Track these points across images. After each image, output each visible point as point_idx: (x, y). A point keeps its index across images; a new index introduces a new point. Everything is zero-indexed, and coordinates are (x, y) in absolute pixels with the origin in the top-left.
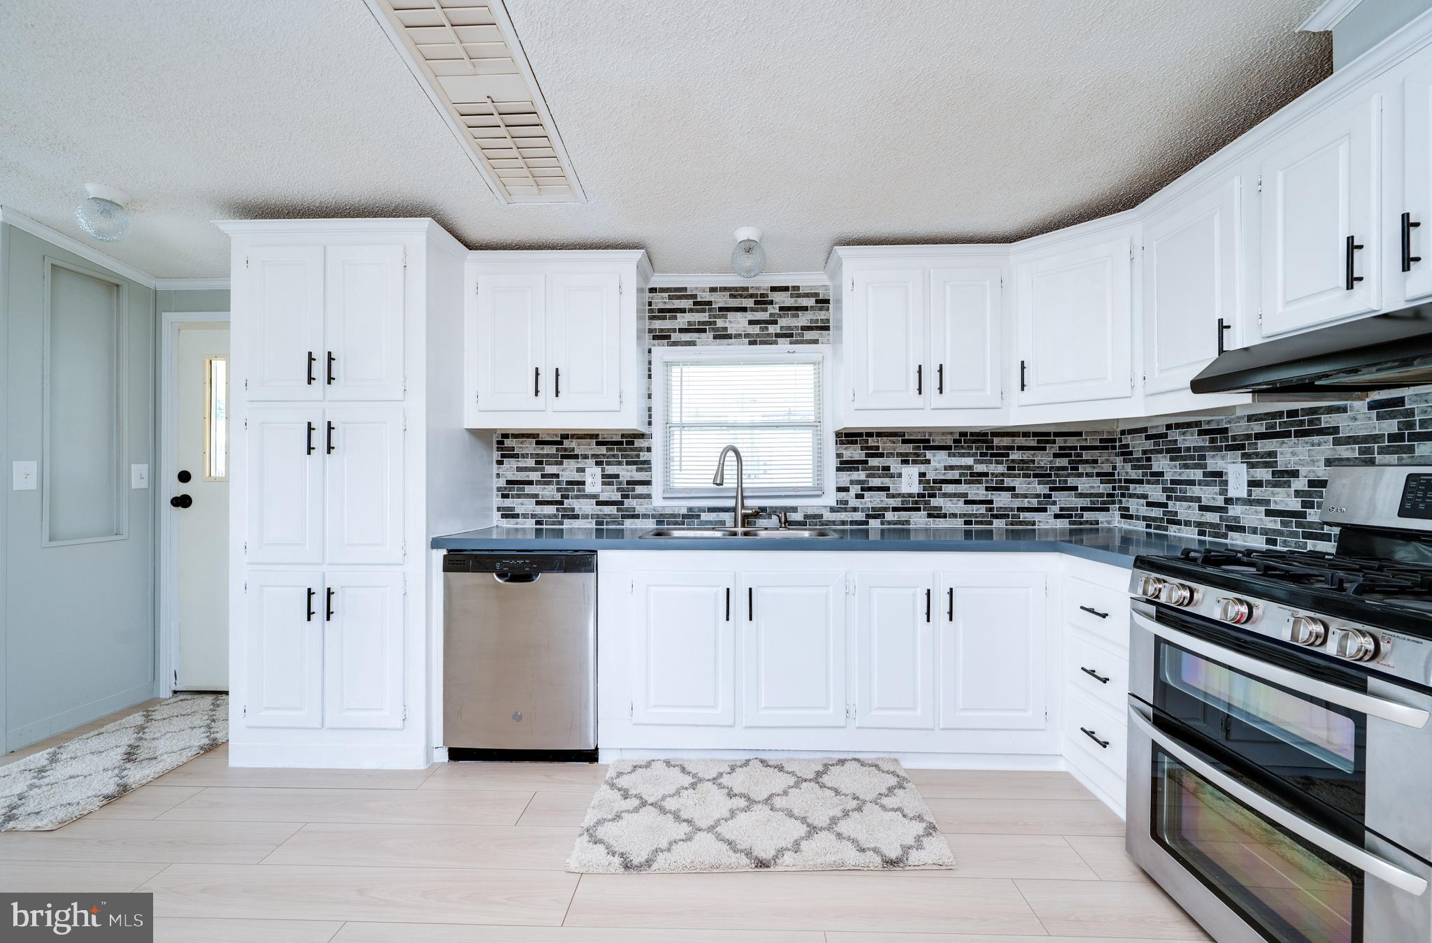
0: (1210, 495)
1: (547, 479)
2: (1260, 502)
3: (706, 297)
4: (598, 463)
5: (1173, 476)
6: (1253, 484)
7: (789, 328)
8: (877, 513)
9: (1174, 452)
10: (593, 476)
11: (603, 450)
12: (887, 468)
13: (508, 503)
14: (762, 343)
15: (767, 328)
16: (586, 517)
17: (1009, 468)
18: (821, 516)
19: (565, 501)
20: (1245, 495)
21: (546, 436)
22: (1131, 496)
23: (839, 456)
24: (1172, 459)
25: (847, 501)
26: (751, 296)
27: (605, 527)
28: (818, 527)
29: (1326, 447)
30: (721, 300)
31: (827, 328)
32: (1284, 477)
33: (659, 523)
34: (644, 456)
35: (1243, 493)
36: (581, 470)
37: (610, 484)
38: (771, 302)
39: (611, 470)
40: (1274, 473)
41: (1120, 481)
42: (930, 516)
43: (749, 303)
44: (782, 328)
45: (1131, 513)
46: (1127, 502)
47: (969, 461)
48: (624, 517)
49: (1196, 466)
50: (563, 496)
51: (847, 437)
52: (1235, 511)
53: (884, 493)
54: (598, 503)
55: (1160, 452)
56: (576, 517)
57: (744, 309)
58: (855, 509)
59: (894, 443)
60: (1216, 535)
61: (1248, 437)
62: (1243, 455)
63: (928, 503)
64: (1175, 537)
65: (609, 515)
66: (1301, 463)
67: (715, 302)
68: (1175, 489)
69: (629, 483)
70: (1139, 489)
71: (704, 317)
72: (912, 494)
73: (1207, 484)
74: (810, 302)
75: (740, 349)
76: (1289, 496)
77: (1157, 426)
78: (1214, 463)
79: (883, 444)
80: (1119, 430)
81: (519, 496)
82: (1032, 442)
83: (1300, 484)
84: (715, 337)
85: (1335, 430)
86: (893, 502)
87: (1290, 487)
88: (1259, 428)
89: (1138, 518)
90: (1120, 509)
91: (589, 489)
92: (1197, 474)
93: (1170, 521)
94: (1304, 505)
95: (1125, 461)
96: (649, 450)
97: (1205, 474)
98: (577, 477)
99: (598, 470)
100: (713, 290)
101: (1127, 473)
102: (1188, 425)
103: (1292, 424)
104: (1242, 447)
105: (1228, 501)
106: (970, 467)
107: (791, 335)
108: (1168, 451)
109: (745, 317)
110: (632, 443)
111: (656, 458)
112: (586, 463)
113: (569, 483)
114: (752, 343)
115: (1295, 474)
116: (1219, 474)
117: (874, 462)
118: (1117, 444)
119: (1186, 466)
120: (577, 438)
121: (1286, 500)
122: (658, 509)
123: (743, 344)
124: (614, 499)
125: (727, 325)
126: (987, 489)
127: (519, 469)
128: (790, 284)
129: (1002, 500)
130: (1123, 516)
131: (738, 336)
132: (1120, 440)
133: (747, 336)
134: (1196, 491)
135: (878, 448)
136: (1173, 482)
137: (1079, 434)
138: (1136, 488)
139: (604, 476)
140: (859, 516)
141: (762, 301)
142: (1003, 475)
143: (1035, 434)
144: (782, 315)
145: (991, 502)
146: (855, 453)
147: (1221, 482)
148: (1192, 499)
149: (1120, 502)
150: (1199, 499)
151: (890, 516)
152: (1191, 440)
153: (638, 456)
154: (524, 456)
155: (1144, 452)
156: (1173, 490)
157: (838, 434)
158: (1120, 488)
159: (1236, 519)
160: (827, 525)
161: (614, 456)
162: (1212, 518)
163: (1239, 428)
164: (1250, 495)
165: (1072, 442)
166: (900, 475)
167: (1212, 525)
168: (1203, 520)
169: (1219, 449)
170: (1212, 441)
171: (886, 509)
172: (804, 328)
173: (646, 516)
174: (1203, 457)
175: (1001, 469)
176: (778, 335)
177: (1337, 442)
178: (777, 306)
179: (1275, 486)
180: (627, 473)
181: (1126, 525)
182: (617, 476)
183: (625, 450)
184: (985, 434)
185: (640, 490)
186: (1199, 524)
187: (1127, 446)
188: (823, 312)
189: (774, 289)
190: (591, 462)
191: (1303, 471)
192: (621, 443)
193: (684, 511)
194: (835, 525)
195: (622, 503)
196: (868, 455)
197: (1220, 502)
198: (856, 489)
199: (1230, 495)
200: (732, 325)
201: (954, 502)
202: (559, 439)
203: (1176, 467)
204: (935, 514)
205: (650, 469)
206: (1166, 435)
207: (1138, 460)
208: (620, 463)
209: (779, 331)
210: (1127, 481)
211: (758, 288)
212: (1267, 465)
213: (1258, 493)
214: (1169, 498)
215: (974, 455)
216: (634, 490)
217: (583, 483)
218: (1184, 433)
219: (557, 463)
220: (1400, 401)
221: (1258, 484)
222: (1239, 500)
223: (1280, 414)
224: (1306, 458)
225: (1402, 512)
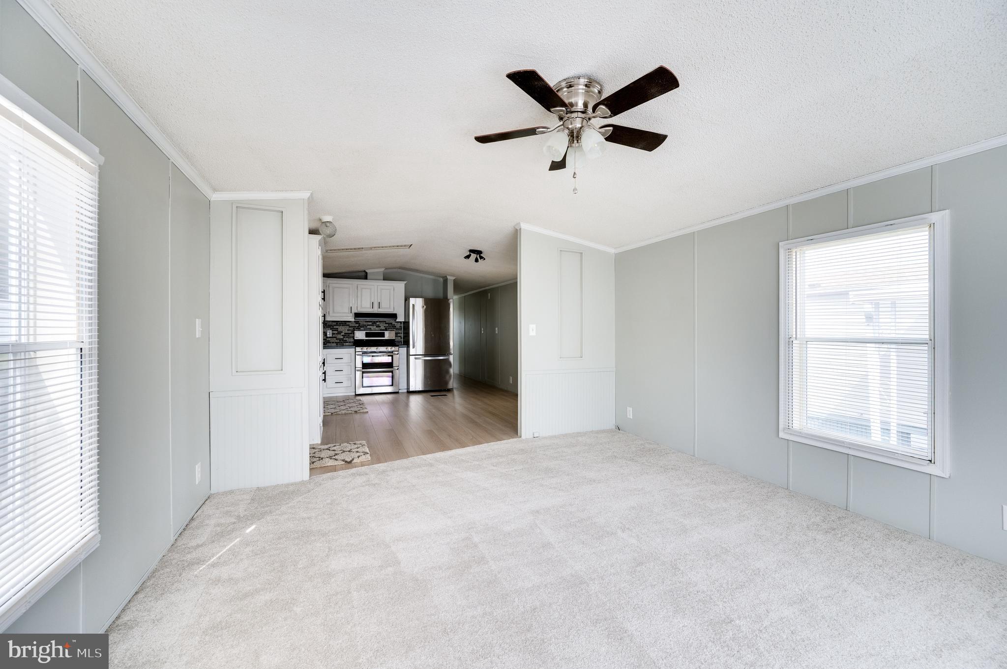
29: (348, 328)
32: (339, 333)
35: (331, 335)
40: (337, 332)
61: (332, 325)
62: (331, 329)
76: (341, 336)
83: (343, 334)
85: (349, 325)
88: (335, 324)
94: (344, 337)
103: (341, 323)
105: (328, 337)
115: (342, 332)
116: (325, 332)
159: (329, 341)
163: (330, 324)
212: (336, 330)
213: (334, 336)
220: (359, 322)
221: (334, 334)
222: (330, 337)
223: (339, 321)
224: (344, 329)
225: (366, 337)
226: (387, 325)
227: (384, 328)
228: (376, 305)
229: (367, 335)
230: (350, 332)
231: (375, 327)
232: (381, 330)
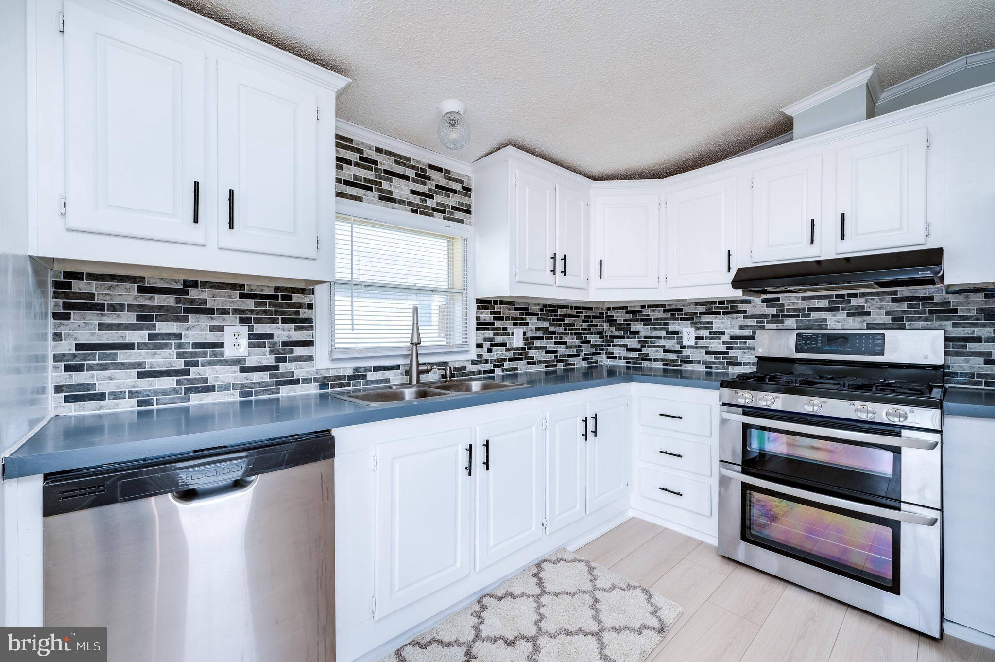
0: (671, 344)
1: (157, 342)
2: (702, 347)
3: (373, 155)
4: (242, 321)
5: (646, 334)
6: (697, 338)
7: (443, 205)
8: (499, 364)
9: (647, 321)
10: (237, 336)
11: (250, 304)
12: (505, 329)
13: (79, 378)
14: (422, 213)
15: (426, 201)
16: (225, 388)
17: (565, 329)
18: (465, 368)
19: (192, 370)
20: (693, 344)
21: (158, 281)
22: (615, 346)
23: (478, 318)
24: (645, 325)
25: (482, 355)
26: (413, 167)
27: (253, 398)
28: (463, 378)
29: (740, 320)
30: (386, 163)
31: (469, 212)
32: (716, 334)
33: (322, 387)
34: (304, 313)
35: (692, 342)
36: (221, 329)
37: (262, 345)
38: (429, 178)
39: (261, 329)
40: (710, 333)
41: (607, 337)
42: (528, 363)
43: (411, 173)
44: (437, 203)
45: (615, 355)
46: (610, 349)
47: (546, 324)
48: (279, 384)
49: (662, 329)
50: (187, 364)
51: (483, 304)
52: (685, 352)
53: (503, 348)
54: (243, 370)
55: (638, 320)
56: (212, 389)
57: (407, 178)
58: (487, 361)
59: (509, 309)
60: (675, 366)
61: (695, 314)
62: (692, 323)
63: (527, 354)
64: (647, 367)
65: (259, 383)
66: (726, 327)
67: (381, 163)
68: (646, 341)
69: (285, 344)
70: (621, 342)
71: (370, 175)
72: (519, 348)
73: (669, 338)
74: (458, 187)
75: (402, 214)
76: (719, 344)
77: (635, 306)
78: (673, 327)
79: (503, 310)
80: (606, 307)
81: (104, 367)
82: (573, 312)
83: (726, 338)
84: (381, 198)
85: (745, 312)
86: (508, 355)
87: (720, 339)
88: (703, 309)
89: (620, 358)
90: (606, 353)
91: (229, 352)
92: (663, 333)
93: (642, 359)
94: (728, 348)
95: (610, 325)
96: (310, 306)
97: (667, 333)
98: (212, 338)
99: (244, 329)
100: (379, 150)
101: (612, 332)
102: (657, 306)
103: (721, 308)
104: (692, 319)
105: (683, 347)
106: (547, 328)
107: (444, 212)
108: (642, 320)
109: (408, 186)
110: (291, 298)
111: (319, 316)
112: (224, 320)
113: (197, 345)
114: (414, 211)
115: (723, 333)
116: (677, 333)
117: (498, 324)
118: (605, 315)
119: (655, 329)
120: (211, 287)
121: (718, 346)
122: (321, 372)
123: (406, 211)
124: (266, 363)
125: (392, 189)
126: (556, 343)
127: (102, 327)
128: (444, 167)
129: (562, 350)
130: (608, 357)
131: (401, 202)
132: (607, 313)
133: (409, 203)
134: (662, 342)
135: (500, 313)
136: (645, 337)
137: (591, 309)
138: (619, 341)
139: (250, 336)
140: (489, 366)
141: (422, 176)
142: (562, 333)
143: (576, 308)
144: (437, 192)
145: (556, 352)
146: (486, 316)
147: (678, 338)
148: (659, 347)
149: (607, 349)
150: (664, 347)
151: (507, 365)
152: (659, 314)
153: (297, 313)
154: (113, 308)
155: (625, 320)
156: (646, 342)
157: (477, 301)
158: (607, 341)
159: (687, 356)
160: (469, 375)
161: (265, 312)
162: (673, 356)
163: (691, 309)
164: (696, 344)
165: (589, 313)
166: (512, 334)
167: (672, 360)
168: (666, 357)
169: (677, 320)
170: (672, 315)
171: (504, 360)
172: (454, 208)
173: (307, 381)
174: (667, 324)
175: (560, 330)
176: (434, 209)
177: (746, 317)
178: (434, 183)
179: (711, 339)
180: (282, 332)
181: (611, 362)
182: (270, 336)
183: (280, 305)
184: (553, 306)
185: (299, 351)
186: (663, 360)
187: (613, 317)
188: (467, 198)
189: (431, 167)
190: (233, 318)
191: (727, 331)
192: (275, 297)
193: (350, 372)
194: (474, 375)
195: (276, 368)
196: (495, 318)
197: (677, 347)
198: (487, 345)
199: (684, 344)
200: (396, 190)
201: (540, 353)
202: (181, 287)
203: (648, 329)
204: (531, 362)
205: (311, 328)
206: (641, 311)
207: (620, 325)
208: (273, 321)
209: (435, 206)
210: (611, 337)
211: (418, 162)
212: (706, 328)
213: (701, 343)
214: (642, 346)
215: (549, 320)
216: (292, 352)
217: (221, 345)
218: (654, 311)
219: (177, 319)
220: (778, 300)
221: (702, 338)
222: (689, 347)
223: (715, 303)
224: (729, 325)
225: (797, 351)
226: (904, 306)
227: (888, 319)
228: (828, 230)
229: (803, 343)
230: (747, 332)
231: (842, 315)
232: (869, 327)
